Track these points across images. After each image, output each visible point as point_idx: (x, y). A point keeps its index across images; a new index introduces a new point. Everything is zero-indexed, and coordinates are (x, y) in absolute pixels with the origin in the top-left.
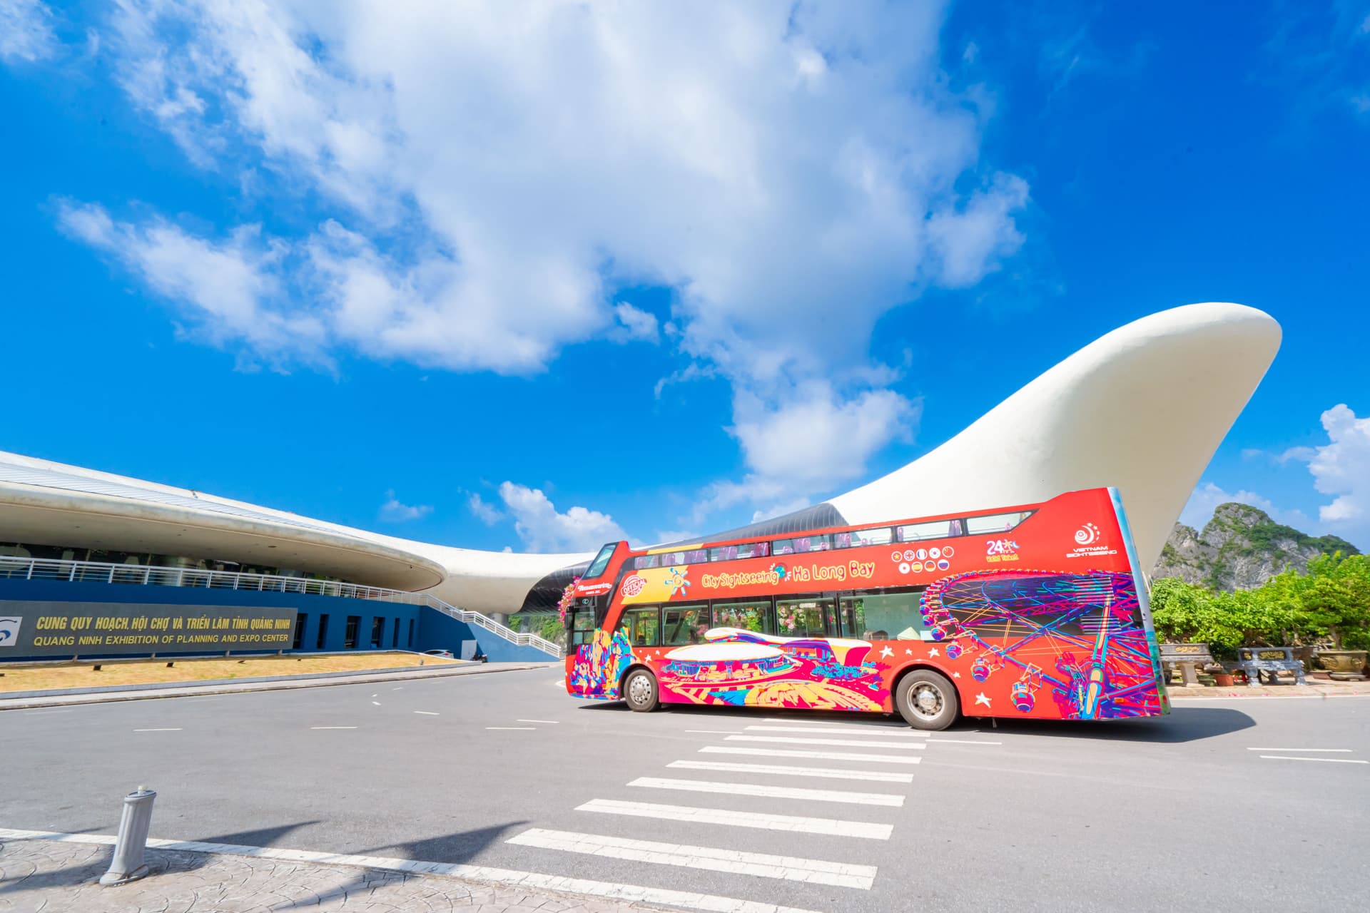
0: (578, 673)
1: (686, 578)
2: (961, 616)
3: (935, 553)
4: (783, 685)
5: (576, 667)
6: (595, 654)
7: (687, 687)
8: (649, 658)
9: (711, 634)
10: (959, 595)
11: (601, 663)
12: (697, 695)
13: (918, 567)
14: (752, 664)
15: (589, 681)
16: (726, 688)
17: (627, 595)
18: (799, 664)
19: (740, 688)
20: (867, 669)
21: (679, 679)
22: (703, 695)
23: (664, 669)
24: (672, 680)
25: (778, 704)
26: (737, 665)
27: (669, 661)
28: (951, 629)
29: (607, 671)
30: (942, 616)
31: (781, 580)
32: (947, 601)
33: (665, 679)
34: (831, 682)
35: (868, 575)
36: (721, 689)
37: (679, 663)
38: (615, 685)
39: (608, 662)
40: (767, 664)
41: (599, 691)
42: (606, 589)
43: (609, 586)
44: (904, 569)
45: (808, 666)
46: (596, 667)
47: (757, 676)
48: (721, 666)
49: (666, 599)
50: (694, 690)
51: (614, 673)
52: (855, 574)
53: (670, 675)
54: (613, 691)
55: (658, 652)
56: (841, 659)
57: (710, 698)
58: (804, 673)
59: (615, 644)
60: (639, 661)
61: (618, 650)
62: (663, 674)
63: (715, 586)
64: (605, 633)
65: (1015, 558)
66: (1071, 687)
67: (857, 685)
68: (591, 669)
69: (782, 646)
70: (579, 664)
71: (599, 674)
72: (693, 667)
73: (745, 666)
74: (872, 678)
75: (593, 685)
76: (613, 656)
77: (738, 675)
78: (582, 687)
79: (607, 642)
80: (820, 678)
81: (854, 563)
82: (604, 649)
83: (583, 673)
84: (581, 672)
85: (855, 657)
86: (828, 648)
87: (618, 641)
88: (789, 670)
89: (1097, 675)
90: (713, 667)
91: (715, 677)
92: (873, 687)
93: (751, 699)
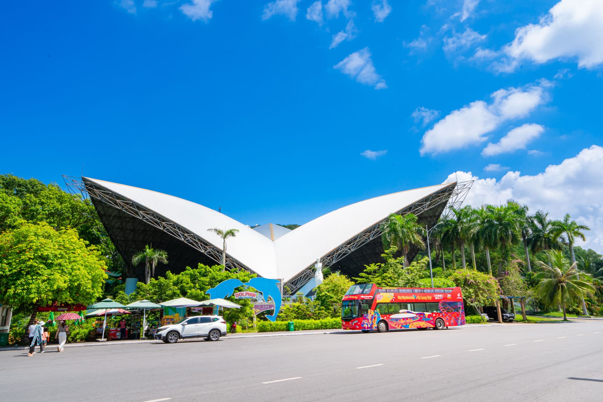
0: (364, 323)
1: (394, 296)
2: (444, 308)
3: (440, 296)
4: (416, 323)
5: (363, 321)
6: (369, 317)
7: (396, 325)
8: (385, 318)
9: (401, 311)
10: (444, 304)
11: (371, 320)
12: (398, 327)
13: (438, 298)
14: (410, 318)
15: (368, 325)
16: (405, 325)
17: (378, 300)
18: (419, 318)
19: (408, 324)
20: (431, 319)
21: (394, 323)
22: (400, 327)
23: (390, 320)
24: (392, 323)
25: (415, 328)
26: (407, 319)
27: (391, 318)
28: (443, 311)
29: (373, 322)
30: (442, 308)
31: (415, 299)
32: (442, 305)
33: (390, 323)
34: (425, 322)
35: (431, 299)
36: (404, 325)
37: (393, 318)
38: (376, 326)
39: (374, 319)
40: (413, 318)
41: (371, 327)
42: (371, 298)
43: (372, 297)
44: (436, 298)
45: (421, 318)
46: (370, 321)
47: (411, 321)
48: (404, 319)
49: (389, 302)
50: (397, 325)
51: (376, 322)
52: (429, 299)
53: (391, 322)
54: (375, 327)
55: (388, 316)
56: (427, 317)
57: (401, 327)
58: (420, 320)
59: (375, 314)
60: (383, 319)
61: (376, 316)
62: (390, 322)
63: (401, 299)
64: (372, 310)
65: (451, 298)
66: (457, 321)
67: (429, 322)
68: (368, 321)
69: (417, 314)
70: (364, 320)
71: (371, 323)
72: (397, 320)
73: (409, 319)
74: (432, 320)
75: (369, 326)
76: (375, 318)
77: (407, 321)
78: (365, 327)
79: (373, 313)
80: (423, 321)
81: (428, 296)
82: (372, 315)
83: (366, 323)
84: (365, 322)
85: (429, 316)
86: (424, 314)
87: (376, 313)
88: (418, 319)
89: (460, 318)
90: (402, 319)
91: (402, 322)
92: (432, 322)
93: (410, 327)
